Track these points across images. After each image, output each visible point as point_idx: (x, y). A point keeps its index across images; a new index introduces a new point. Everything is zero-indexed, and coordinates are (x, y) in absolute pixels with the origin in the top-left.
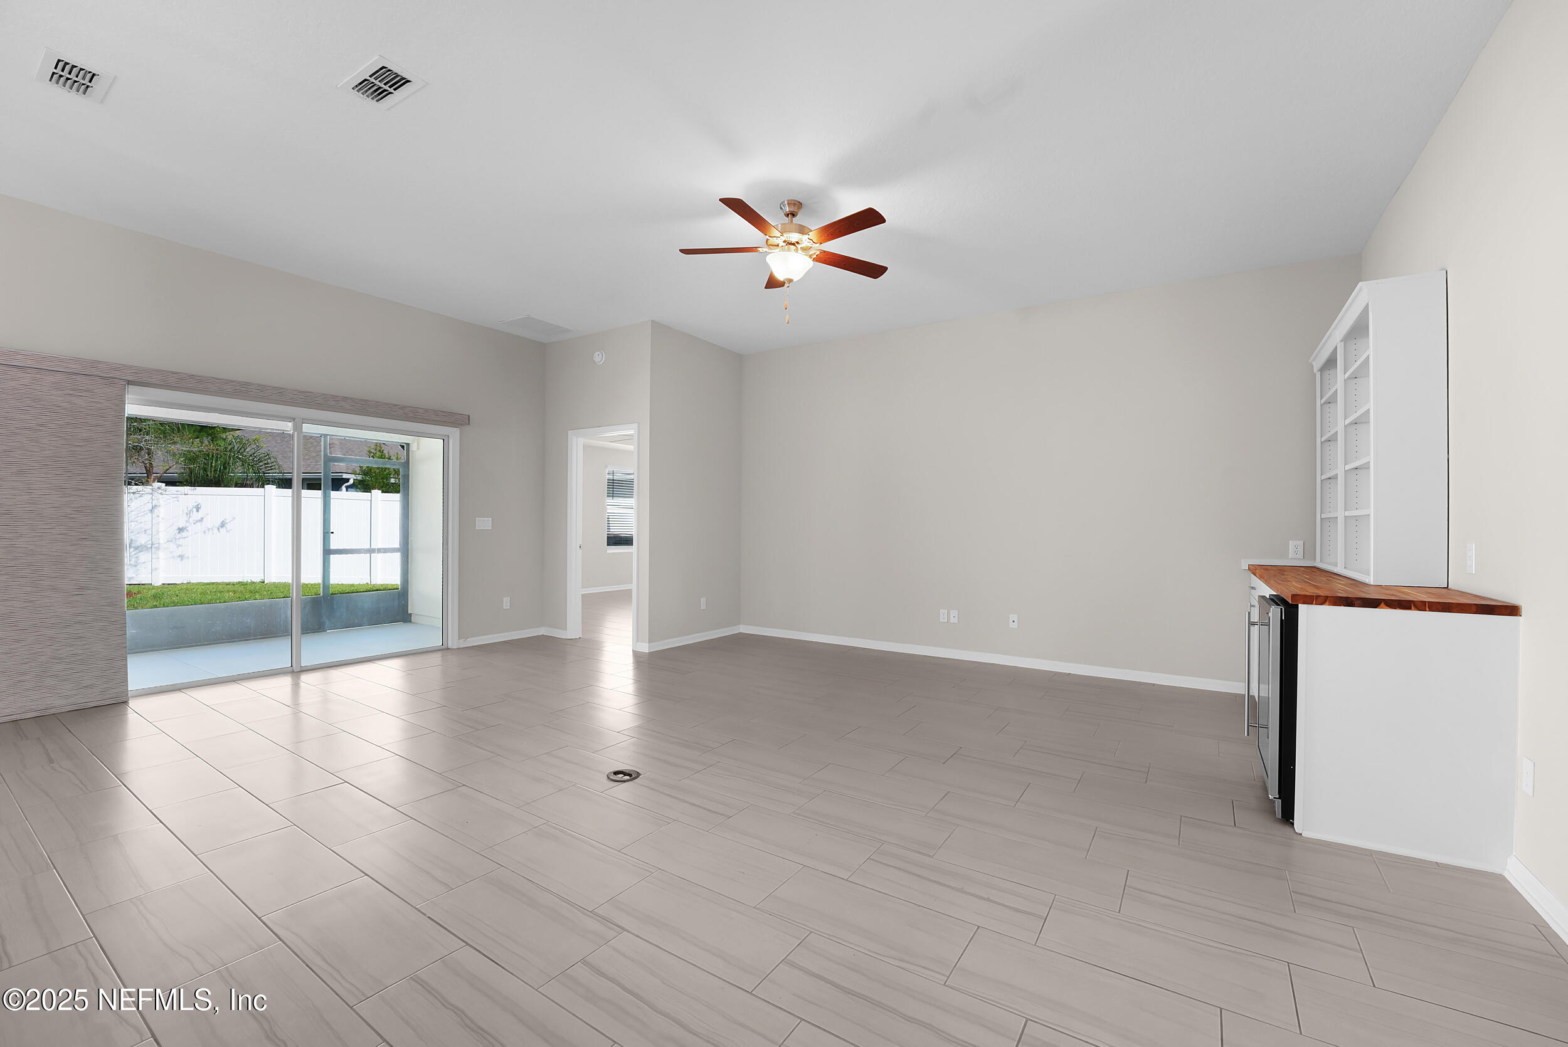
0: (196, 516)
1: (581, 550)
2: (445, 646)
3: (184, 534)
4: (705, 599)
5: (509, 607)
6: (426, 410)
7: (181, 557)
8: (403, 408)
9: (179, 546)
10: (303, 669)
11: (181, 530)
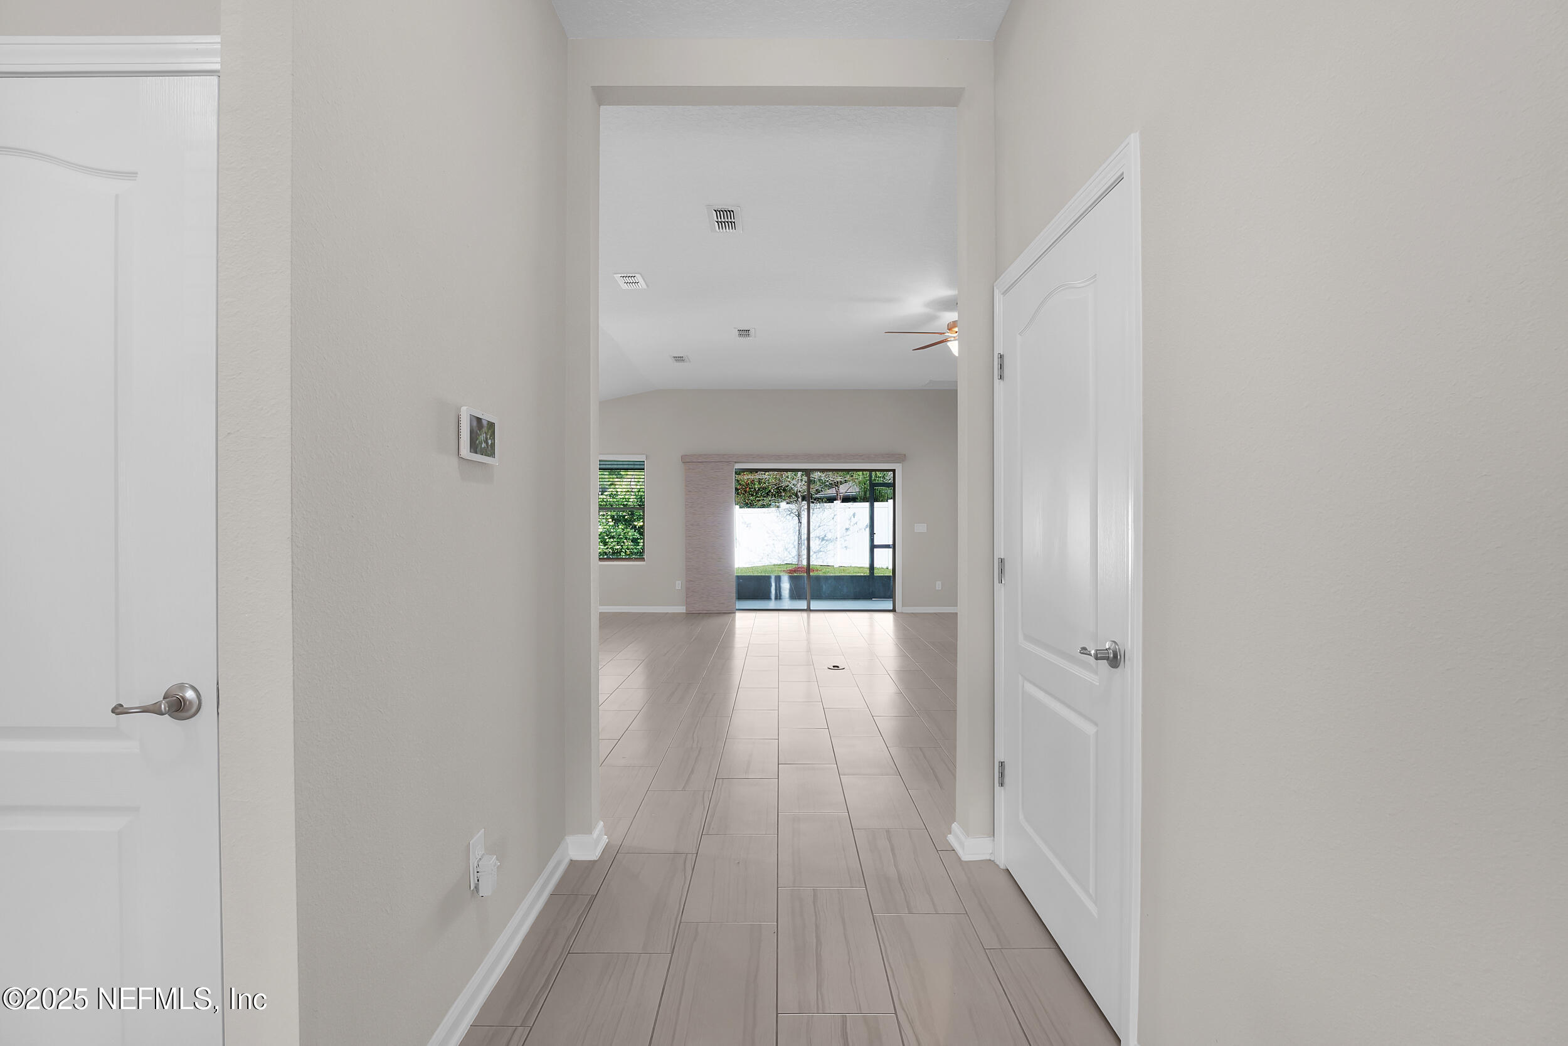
0: (854, 520)
2: (894, 611)
3: (848, 533)
5: (940, 589)
6: (876, 455)
7: (847, 547)
8: (861, 456)
9: (845, 540)
10: (812, 611)
11: (847, 529)
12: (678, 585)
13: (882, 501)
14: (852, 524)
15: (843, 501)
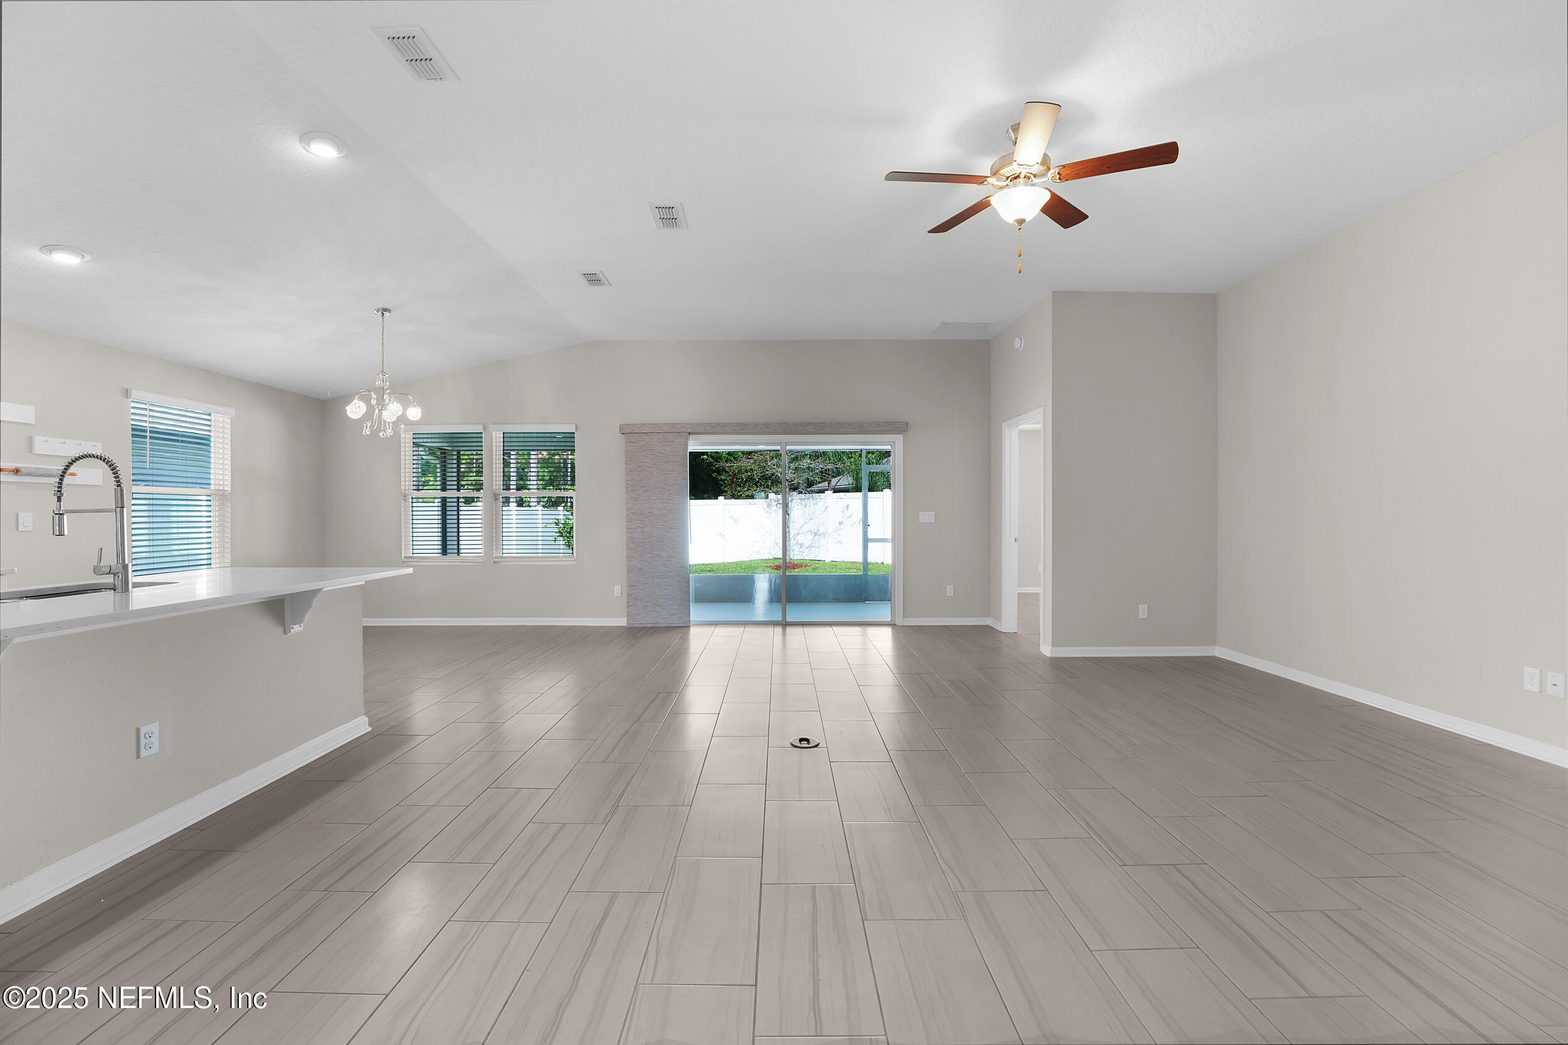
0: (848, 513)
1: (1017, 544)
2: (892, 623)
3: (842, 526)
4: (1146, 606)
5: (952, 595)
6: (870, 424)
7: (840, 542)
8: (851, 424)
9: (839, 535)
10: (788, 623)
11: (840, 523)
12: (618, 590)
13: (877, 491)
14: (846, 517)
15: (834, 492)
